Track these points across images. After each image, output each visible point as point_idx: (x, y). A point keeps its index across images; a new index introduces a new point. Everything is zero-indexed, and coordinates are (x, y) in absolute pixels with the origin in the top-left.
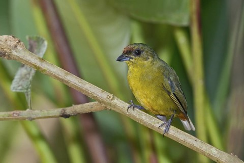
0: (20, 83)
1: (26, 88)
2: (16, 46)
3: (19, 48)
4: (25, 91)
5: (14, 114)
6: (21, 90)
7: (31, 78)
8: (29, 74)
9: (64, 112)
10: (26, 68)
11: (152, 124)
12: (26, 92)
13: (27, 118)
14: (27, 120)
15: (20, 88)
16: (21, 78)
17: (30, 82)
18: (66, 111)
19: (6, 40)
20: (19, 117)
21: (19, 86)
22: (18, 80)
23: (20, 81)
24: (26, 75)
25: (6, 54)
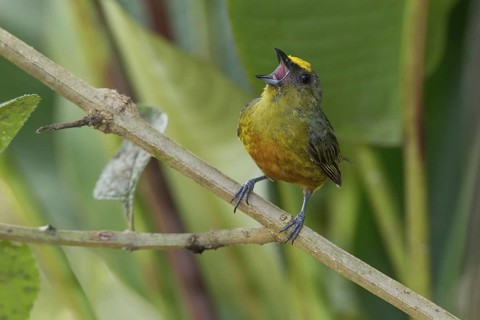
0: (113, 185)
1: (125, 193)
2: (123, 110)
3: (127, 112)
4: (123, 198)
5: (101, 235)
6: (114, 196)
7: (135, 176)
8: (131, 169)
9: (195, 241)
10: (124, 161)
11: (359, 273)
12: (124, 201)
13: (125, 246)
14: (124, 248)
15: (113, 193)
16: (115, 178)
17: (134, 182)
18: (198, 240)
19: (106, 97)
20: (111, 242)
21: (111, 190)
22: (108, 181)
23: (112, 181)
24: (124, 172)
25: (104, 121)
